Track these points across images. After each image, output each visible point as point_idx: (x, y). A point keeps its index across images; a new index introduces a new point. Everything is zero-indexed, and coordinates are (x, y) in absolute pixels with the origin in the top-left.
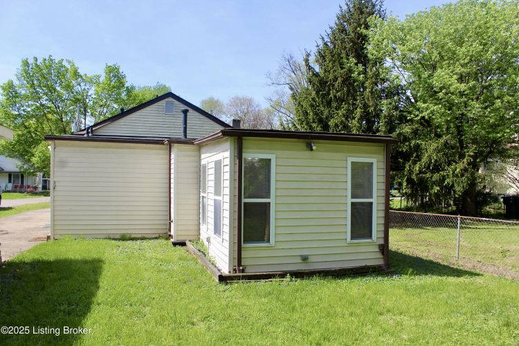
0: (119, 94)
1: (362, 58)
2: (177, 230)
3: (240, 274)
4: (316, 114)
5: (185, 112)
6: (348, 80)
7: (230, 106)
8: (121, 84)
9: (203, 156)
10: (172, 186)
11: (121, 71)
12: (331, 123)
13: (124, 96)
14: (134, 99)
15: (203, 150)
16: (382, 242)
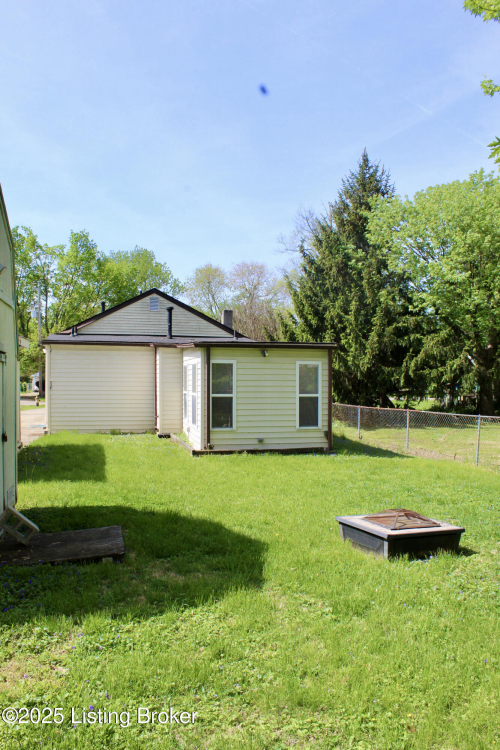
0: (89, 268)
1: (361, 242)
2: (162, 425)
3: (210, 449)
4: (311, 306)
5: (170, 310)
6: (343, 268)
7: (234, 275)
8: (91, 256)
9: (185, 358)
10: (158, 385)
11: (90, 239)
12: (327, 315)
13: (94, 270)
14: (108, 275)
15: (185, 353)
16: (326, 429)
